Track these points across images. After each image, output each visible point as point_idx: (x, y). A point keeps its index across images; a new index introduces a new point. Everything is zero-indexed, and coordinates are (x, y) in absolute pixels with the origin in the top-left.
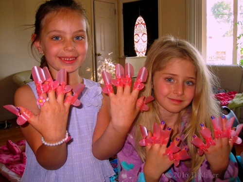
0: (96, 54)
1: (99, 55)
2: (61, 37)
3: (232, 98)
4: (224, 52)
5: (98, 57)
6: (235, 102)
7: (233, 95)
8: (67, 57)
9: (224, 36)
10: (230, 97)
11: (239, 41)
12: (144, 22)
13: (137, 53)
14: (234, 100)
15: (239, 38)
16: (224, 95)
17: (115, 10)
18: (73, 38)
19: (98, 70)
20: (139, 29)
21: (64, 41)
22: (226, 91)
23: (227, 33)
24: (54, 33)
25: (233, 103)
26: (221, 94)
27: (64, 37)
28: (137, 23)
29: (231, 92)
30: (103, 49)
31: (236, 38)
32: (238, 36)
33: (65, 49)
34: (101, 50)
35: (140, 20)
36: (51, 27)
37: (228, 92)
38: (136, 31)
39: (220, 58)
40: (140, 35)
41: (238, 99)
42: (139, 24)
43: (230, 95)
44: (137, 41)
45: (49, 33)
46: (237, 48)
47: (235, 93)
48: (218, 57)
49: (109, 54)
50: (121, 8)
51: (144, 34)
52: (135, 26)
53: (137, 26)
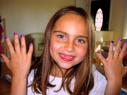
12: (102, 12)
13: (96, 29)
17: (87, 4)
28: (98, 12)
35: (100, 11)
38: (97, 16)
40: (99, 19)
44: (97, 22)
50: (90, 3)
51: (101, 18)
52: (97, 14)
53: (98, 14)
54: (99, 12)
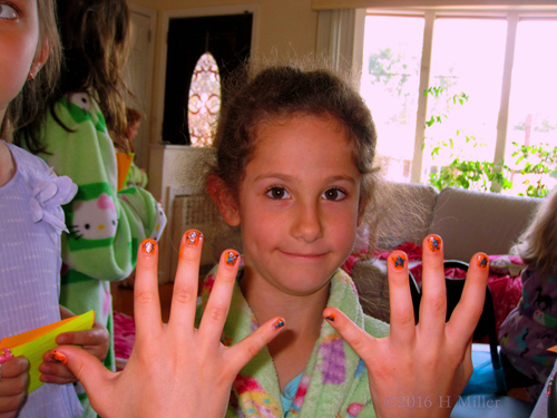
11: (428, 131)
12: (215, 68)
13: (193, 140)
15: (429, 124)
17: (150, 33)
20: (202, 83)
28: (198, 68)
31: (422, 123)
32: (428, 119)
35: (207, 61)
38: (195, 87)
40: (205, 97)
42: (203, 70)
44: (195, 110)
46: (422, 146)
50: (165, 27)
51: (213, 95)
52: (194, 76)
53: (199, 75)
54: (206, 69)
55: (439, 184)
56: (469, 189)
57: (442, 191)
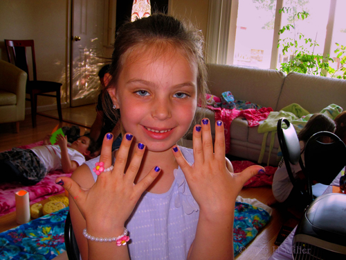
0: (72, 38)
1: (77, 39)
2: (150, 92)
3: (265, 117)
4: (262, 51)
5: (75, 43)
6: (269, 124)
7: (266, 113)
8: (155, 129)
9: (263, 28)
10: (262, 116)
11: (282, 36)
14: (267, 120)
15: (282, 31)
16: (254, 113)
18: (170, 96)
19: (74, 63)
21: (154, 98)
22: (257, 106)
23: (267, 25)
24: (137, 84)
25: (266, 125)
26: (250, 110)
27: (155, 93)
29: (263, 109)
30: (83, 31)
31: (278, 31)
32: (281, 28)
33: (154, 114)
34: (81, 33)
36: (134, 74)
37: (259, 107)
38: (135, 8)
39: (256, 58)
40: (141, 14)
41: (272, 120)
43: (262, 112)
45: (129, 82)
46: (278, 45)
47: (269, 110)
48: (252, 57)
49: (92, 40)
51: (146, 13)
55: (288, 70)
56: (307, 74)
57: (288, 75)
